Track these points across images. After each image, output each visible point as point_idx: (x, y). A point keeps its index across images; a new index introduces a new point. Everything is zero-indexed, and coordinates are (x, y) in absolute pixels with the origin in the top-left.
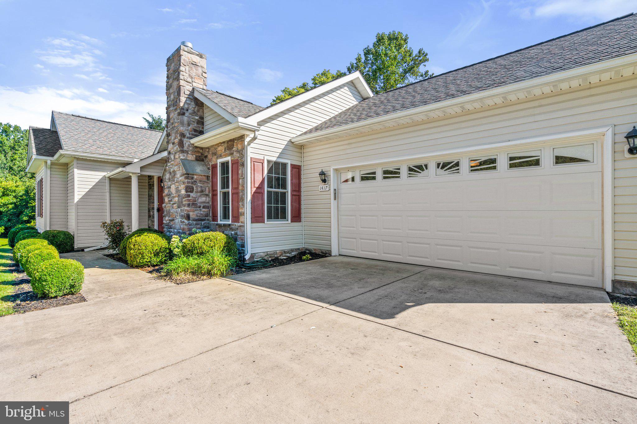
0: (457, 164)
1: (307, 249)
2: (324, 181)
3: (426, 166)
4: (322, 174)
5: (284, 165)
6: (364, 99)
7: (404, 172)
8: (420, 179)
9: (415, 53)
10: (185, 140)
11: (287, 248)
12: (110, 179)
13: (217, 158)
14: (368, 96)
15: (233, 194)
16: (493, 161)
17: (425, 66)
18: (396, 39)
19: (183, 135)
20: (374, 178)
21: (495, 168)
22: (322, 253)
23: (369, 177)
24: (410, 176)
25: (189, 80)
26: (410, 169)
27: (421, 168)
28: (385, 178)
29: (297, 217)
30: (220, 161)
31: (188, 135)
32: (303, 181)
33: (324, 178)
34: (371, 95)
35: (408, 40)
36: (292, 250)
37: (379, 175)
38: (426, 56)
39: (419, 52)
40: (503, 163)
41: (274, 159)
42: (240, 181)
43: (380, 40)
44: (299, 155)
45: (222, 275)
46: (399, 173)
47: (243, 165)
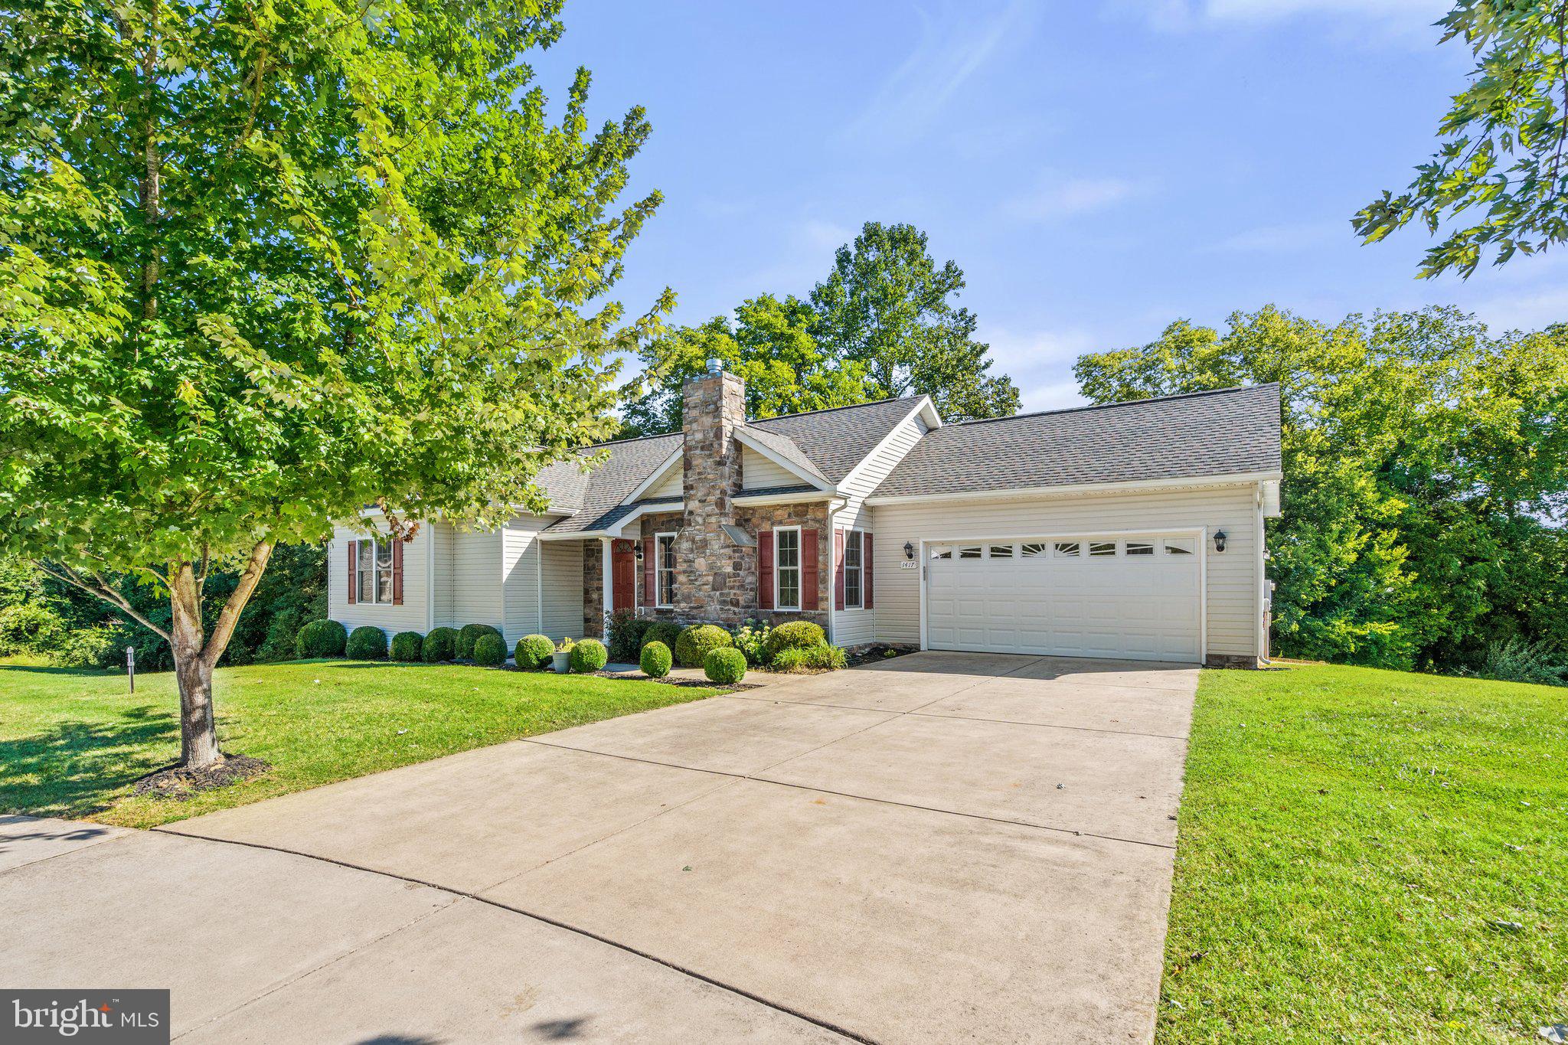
0: (1077, 547)
1: (880, 644)
2: (910, 556)
3: (1043, 546)
4: (908, 547)
5: (858, 534)
6: (930, 430)
7: (1017, 551)
8: (1036, 559)
9: (939, 267)
10: (727, 498)
11: (861, 642)
12: (543, 543)
13: (773, 524)
14: (935, 426)
15: (804, 574)
16: (1113, 546)
17: (958, 295)
18: (905, 240)
19: (724, 492)
20: (979, 556)
21: (1113, 553)
22: (905, 647)
23: (972, 554)
24: (1024, 555)
25: (730, 417)
26: (1024, 548)
27: (1036, 548)
28: (992, 556)
29: (869, 604)
30: (776, 529)
31: (729, 492)
32: (875, 554)
33: (910, 551)
34: (940, 424)
35: (926, 244)
36: (866, 646)
37: (986, 552)
38: (959, 275)
39: (948, 267)
40: (1121, 549)
41: (851, 528)
42: (820, 558)
43: (872, 235)
44: (868, 519)
45: (844, 667)
46: (1010, 552)
47: (826, 538)
